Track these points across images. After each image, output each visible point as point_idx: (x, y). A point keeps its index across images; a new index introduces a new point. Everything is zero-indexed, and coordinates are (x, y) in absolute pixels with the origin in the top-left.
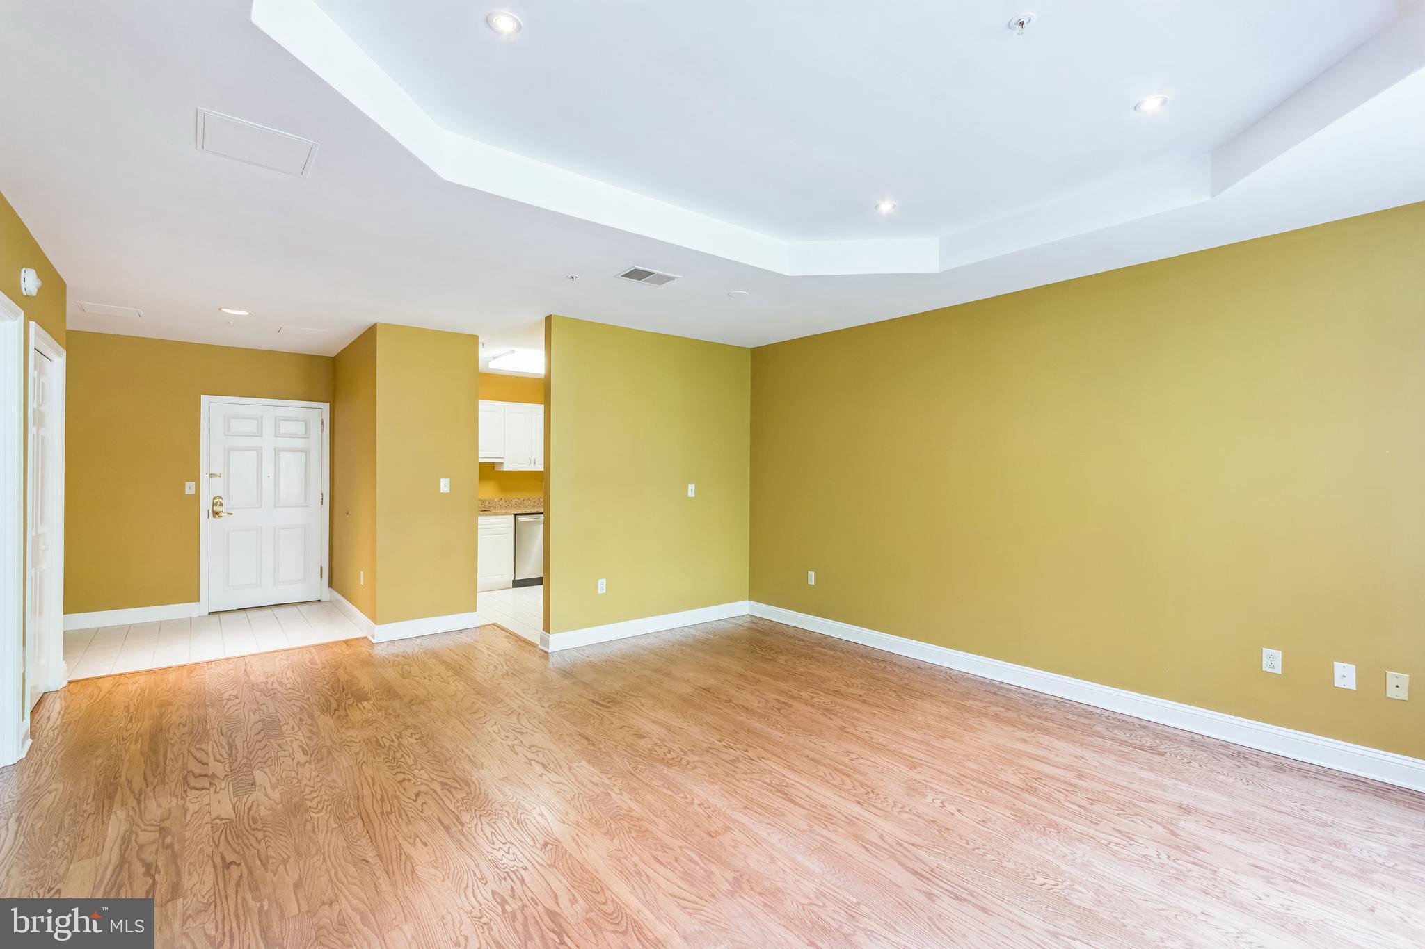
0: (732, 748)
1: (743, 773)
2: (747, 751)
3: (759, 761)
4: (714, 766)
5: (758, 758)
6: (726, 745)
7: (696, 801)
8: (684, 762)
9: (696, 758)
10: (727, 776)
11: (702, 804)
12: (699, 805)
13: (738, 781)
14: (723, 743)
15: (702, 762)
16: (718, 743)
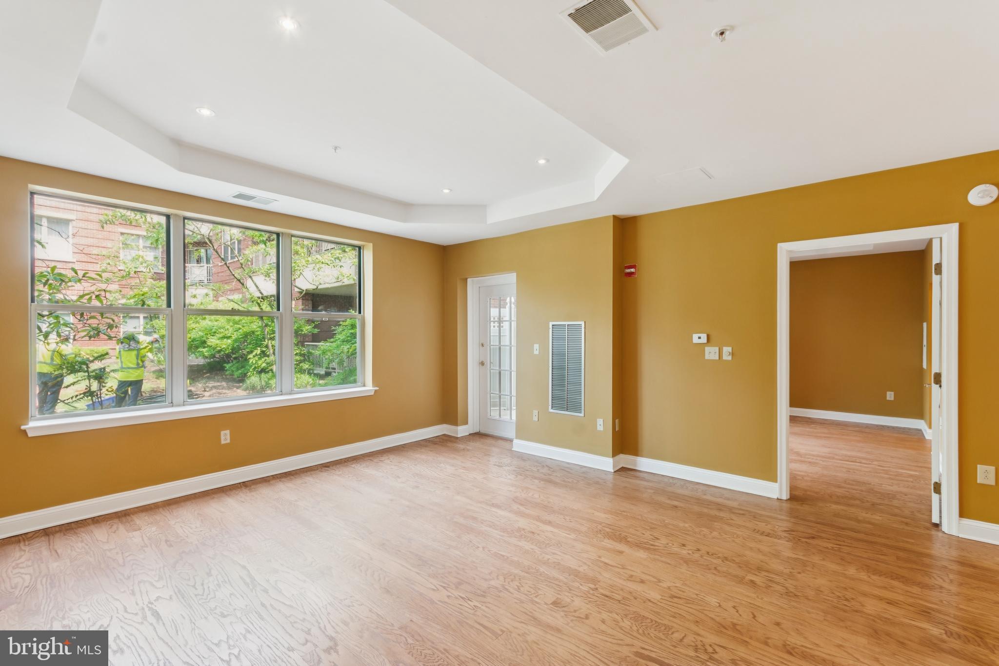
0: (463, 598)
1: (451, 572)
2: (448, 597)
3: (438, 586)
4: (475, 576)
5: (438, 590)
6: (469, 602)
7: (481, 549)
8: (501, 578)
9: (493, 583)
10: (463, 569)
11: (476, 548)
12: (478, 547)
13: (454, 566)
14: (472, 604)
15: (486, 580)
16: (477, 604)
